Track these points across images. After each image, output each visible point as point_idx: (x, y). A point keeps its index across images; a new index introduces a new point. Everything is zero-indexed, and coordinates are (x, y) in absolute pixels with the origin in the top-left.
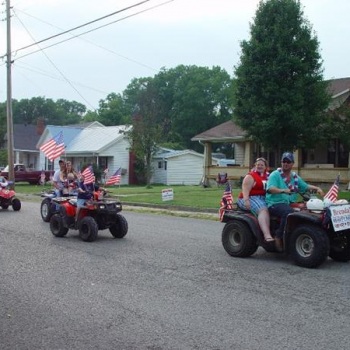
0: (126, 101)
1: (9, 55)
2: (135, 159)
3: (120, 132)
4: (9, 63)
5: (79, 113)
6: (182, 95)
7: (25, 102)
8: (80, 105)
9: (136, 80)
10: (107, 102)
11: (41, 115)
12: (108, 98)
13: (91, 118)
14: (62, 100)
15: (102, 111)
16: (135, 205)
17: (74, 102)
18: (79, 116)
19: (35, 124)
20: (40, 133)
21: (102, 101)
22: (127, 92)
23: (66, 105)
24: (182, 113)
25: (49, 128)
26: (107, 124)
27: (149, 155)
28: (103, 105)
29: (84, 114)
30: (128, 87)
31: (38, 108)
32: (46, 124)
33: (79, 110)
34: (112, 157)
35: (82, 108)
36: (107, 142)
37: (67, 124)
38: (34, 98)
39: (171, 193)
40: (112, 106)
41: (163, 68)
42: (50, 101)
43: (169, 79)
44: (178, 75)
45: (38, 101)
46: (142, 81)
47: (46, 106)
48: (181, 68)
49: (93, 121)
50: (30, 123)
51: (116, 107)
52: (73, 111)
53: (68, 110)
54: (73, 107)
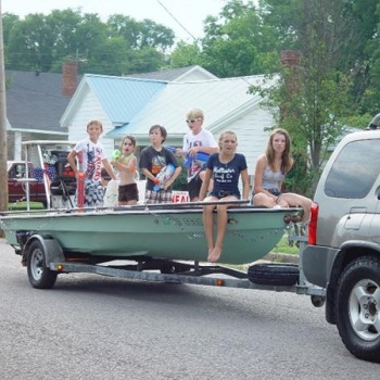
0: (267, 18)
3: (252, 90)
5: (159, 48)
7: (36, 20)
8: (161, 28)
10: (222, 21)
11: (72, 50)
12: (225, 14)
13: (185, 60)
14: (120, 18)
15: (211, 43)
17: (148, 22)
18: (159, 56)
19: (59, 71)
20: (69, 93)
21: (210, 19)
23: (132, 29)
25: (88, 79)
26: (223, 74)
27: (318, 144)
28: (213, 29)
29: (169, 51)
31: (65, 34)
32: (82, 70)
33: (158, 41)
35: (166, 37)
37: (131, 71)
38: (56, 14)
42: (92, 18)
45: (66, 19)
47: (84, 31)
49: (190, 64)
50: (47, 69)
51: (243, 33)
52: (145, 43)
53: (133, 41)
54: (145, 32)
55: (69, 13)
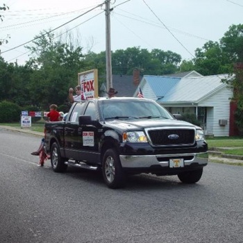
0: (224, 49)
1: (107, 2)
2: (237, 109)
3: (223, 81)
4: (108, 11)
5: (174, 64)
7: (120, 52)
8: (175, 55)
9: (234, 26)
10: (204, 51)
11: (136, 65)
12: (205, 47)
13: (187, 68)
14: (157, 50)
15: (197, 60)
17: (169, 52)
18: (174, 67)
19: (131, 74)
21: (198, 50)
22: (223, 40)
23: (162, 55)
25: (146, 77)
26: (205, 74)
28: (199, 54)
29: (179, 64)
30: (226, 34)
31: (133, 58)
32: (142, 75)
33: (174, 60)
34: (211, 108)
35: (178, 58)
37: (162, 74)
38: (129, 49)
40: (209, 55)
42: (145, 51)
45: (133, 52)
47: (141, 57)
49: (190, 70)
50: (125, 73)
51: (213, 56)
52: (168, 61)
53: (163, 60)
54: (168, 56)
55: (134, 49)
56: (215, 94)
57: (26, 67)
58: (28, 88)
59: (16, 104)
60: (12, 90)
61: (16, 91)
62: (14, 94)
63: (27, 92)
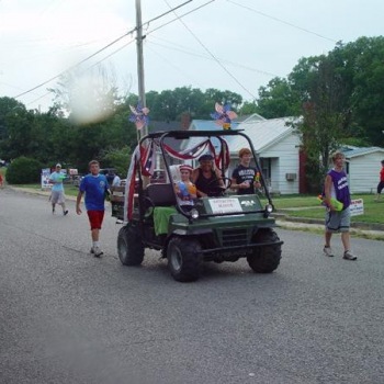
0: (292, 86)
1: (139, 28)
2: (308, 160)
3: (287, 124)
4: (140, 39)
5: (234, 106)
6: (365, 77)
8: (234, 95)
9: (304, 59)
10: (268, 89)
12: (270, 84)
13: (249, 111)
14: (212, 90)
16: (311, 222)
17: (227, 92)
19: (179, 120)
21: (262, 88)
22: (293, 76)
24: (365, 100)
27: (327, 154)
28: (263, 94)
29: (240, 107)
30: (295, 69)
33: (233, 102)
34: (276, 159)
35: (238, 99)
36: (271, 139)
38: (177, 89)
39: (361, 205)
40: (274, 94)
41: (339, 43)
42: (197, 91)
43: (346, 56)
44: (359, 51)
46: (313, 60)
47: (193, 98)
48: (363, 41)
49: (252, 113)
51: (280, 95)
54: (226, 97)
55: (184, 89)
56: (281, 141)
57: (49, 114)
58: (51, 140)
59: (38, 161)
60: (32, 143)
61: (37, 144)
62: (35, 148)
63: (50, 145)
